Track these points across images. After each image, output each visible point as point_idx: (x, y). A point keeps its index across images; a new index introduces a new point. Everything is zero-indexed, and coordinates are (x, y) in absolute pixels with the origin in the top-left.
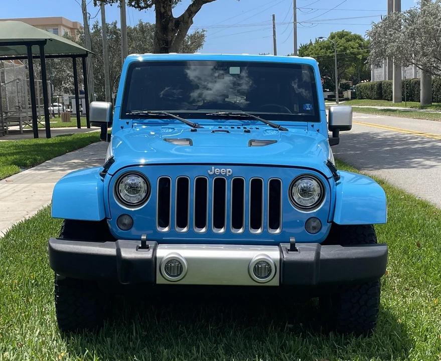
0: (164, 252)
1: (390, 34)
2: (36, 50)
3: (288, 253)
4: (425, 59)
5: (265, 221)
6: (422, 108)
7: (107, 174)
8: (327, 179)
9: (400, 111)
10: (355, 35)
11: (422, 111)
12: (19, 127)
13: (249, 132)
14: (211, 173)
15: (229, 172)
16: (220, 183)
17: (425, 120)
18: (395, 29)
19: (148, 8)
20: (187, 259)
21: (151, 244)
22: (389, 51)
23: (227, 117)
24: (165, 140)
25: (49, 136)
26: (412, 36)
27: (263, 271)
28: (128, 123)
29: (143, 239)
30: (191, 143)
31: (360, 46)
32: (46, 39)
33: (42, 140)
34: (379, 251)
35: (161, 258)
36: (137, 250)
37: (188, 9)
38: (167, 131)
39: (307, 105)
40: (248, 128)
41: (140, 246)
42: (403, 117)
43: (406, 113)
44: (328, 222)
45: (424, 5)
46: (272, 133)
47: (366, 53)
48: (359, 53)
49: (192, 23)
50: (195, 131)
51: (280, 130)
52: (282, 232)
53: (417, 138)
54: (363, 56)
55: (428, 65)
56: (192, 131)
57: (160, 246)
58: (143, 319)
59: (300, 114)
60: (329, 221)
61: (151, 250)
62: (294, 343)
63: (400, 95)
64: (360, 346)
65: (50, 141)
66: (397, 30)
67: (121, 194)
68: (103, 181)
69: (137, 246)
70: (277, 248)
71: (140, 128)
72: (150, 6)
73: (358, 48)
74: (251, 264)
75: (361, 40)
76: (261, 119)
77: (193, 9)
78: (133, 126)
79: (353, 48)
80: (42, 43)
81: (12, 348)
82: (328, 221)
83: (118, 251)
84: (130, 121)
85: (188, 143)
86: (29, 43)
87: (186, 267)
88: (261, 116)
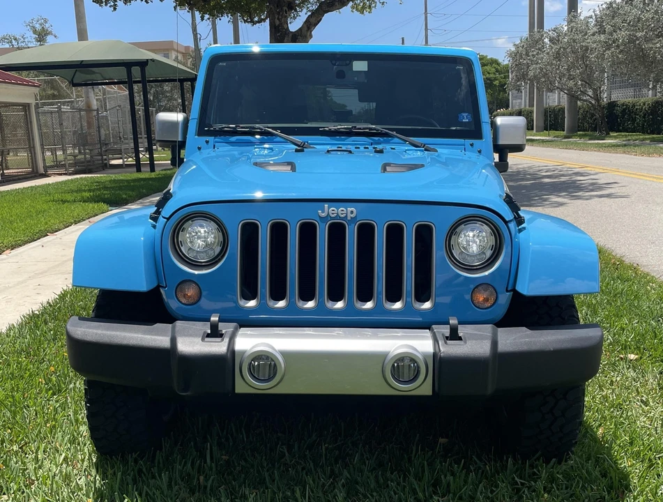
0: (248, 342)
1: (533, 55)
2: (136, 71)
3: (446, 343)
4: (571, 83)
5: (409, 289)
6: (566, 137)
7: (161, 217)
8: (506, 222)
9: (543, 141)
10: (491, 59)
11: (566, 140)
12: (121, 160)
13: (381, 152)
14: (323, 215)
15: (352, 212)
16: (337, 230)
17: (573, 151)
18: (539, 49)
19: (263, 23)
20: (285, 354)
21: (226, 328)
22: (531, 74)
23: (349, 133)
24: (256, 164)
25: (153, 170)
26: (558, 56)
27: (406, 371)
28: (207, 142)
29: (214, 321)
30: (293, 169)
31: (497, 71)
32: (147, 60)
33: (145, 174)
34: (590, 338)
35: (243, 352)
36: (203, 340)
37: (306, 21)
38: (263, 151)
39: (463, 114)
40: (379, 147)
41: (209, 332)
42: (548, 147)
43: (551, 143)
44: (507, 291)
45: (570, 22)
46: (415, 155)
47: (504, 78)
48: (496, 79)
49: (311, 36)
50: (302, 151)
51: (426, 150)
52: (435, 305)
53: (554, 171)
54: (500, 82)
55: (574, 89)
56: (297, 151)
57: (243, 331)
58: (225, 433)
59: (454, 128)
60: (509, 289)
61: (226, 340)
62: (454, 479)
63: (542, 124)
64: (553, 480)
65: (153, 175)
66: (541, 50)
67: (182, 249)
68: (154, 227)
69: (205, 332)
70: (427, 333)
71: (224, 149)
72: (264, 20)
73: (494, 73)
74: (386, 362)
75: (498, 64)
76: (398, 135)
77: (313, 20)
78: (214, 146)
79: (489, 73)
80: (143, 64)
81: (15, 487)
82: (507, 288)
83: (174, 341)
84: (211, 139)
85: (289, 168)
86: (128, 65)
87: (283, 365)
88: (398, 131)
